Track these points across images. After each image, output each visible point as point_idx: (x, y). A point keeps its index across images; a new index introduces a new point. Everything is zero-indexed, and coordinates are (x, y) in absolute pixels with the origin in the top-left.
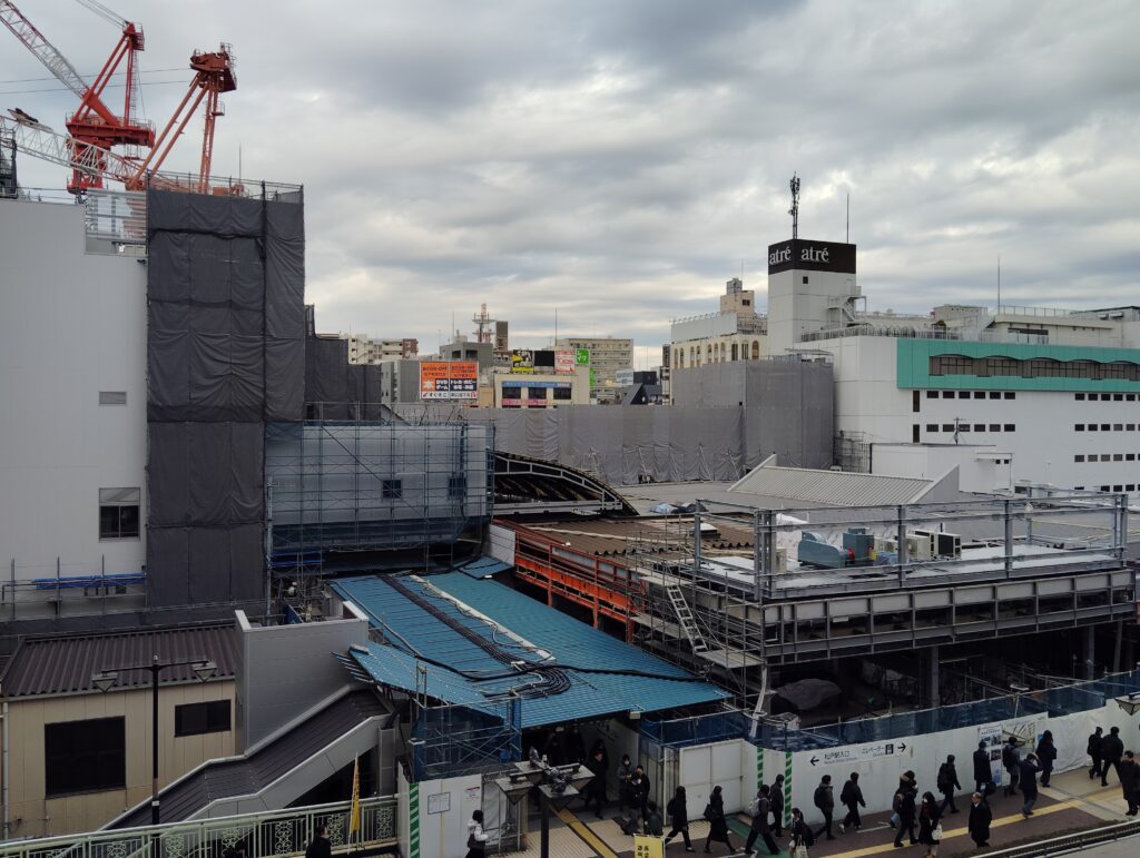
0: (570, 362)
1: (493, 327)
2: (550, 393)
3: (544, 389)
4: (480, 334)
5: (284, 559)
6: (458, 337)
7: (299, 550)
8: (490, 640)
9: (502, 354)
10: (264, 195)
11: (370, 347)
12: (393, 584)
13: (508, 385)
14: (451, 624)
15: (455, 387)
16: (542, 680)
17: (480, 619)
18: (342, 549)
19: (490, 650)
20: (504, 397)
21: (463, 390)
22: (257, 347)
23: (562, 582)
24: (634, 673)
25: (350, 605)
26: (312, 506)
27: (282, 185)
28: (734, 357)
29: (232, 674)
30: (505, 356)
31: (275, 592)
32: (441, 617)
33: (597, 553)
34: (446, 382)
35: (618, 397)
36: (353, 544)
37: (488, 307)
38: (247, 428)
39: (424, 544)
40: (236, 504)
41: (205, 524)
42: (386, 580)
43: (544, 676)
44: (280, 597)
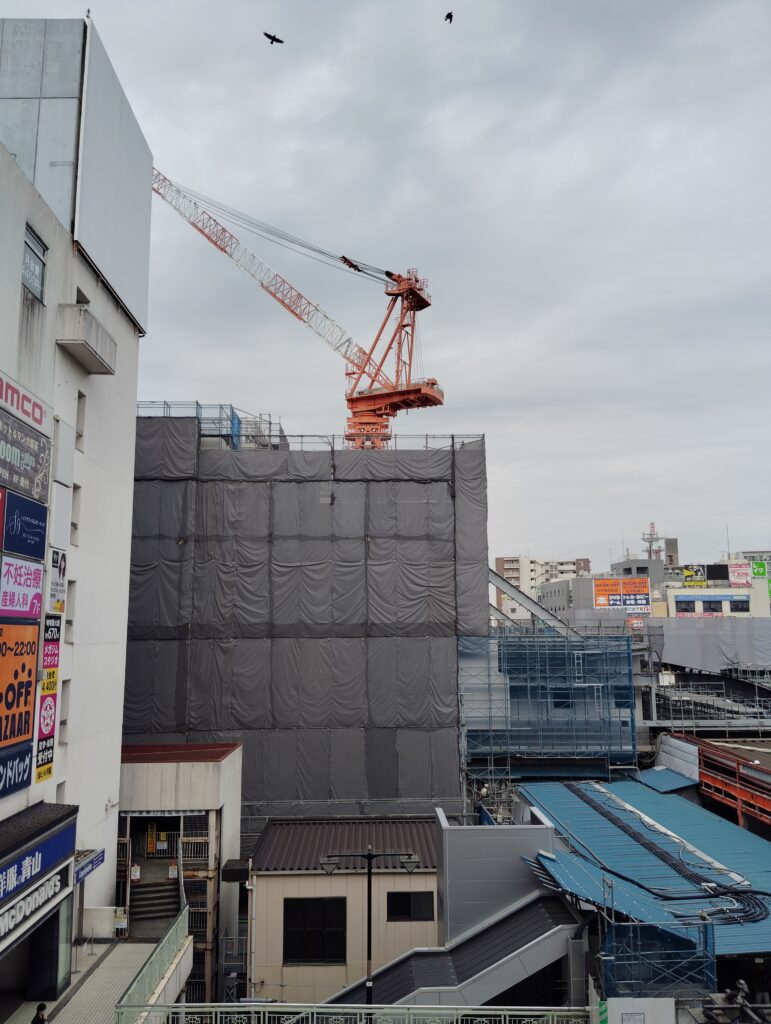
0: (746, 574)
1: (662, 544)
2: (726, 606)
3: (720, 602)
4: (650, 552)
5: (478, 761)
6: (628, 555)
7: (489, 754)
8: (677, 858)
9: (673, 569)
10: (453, 446)
11: (545, 568)
12: (576, 792)
13: (681, 599)
14: (636, 837)
15: (628, 602)
16: (737, 905)
17: (665, 834)
18: (528, 754)
19: (679, 867)
20: (678, 611)
21: (636, 604)
22: (449, 572)
23: (753, 802)
25: (535, 810)
26: (500, 714)
27: (468, 436)
29: (434, 867)
30: (676, 571)
31: (469, 792)
32: (625, 829)
34: (618, 597)
36: (538, 751)
37: (656, 526)
38: (443, 642)
39: (605, 754)
40: (435, 709)
41: (410, 726)
42: (568, 787)
43: (737, 900)
44: (474, 797)
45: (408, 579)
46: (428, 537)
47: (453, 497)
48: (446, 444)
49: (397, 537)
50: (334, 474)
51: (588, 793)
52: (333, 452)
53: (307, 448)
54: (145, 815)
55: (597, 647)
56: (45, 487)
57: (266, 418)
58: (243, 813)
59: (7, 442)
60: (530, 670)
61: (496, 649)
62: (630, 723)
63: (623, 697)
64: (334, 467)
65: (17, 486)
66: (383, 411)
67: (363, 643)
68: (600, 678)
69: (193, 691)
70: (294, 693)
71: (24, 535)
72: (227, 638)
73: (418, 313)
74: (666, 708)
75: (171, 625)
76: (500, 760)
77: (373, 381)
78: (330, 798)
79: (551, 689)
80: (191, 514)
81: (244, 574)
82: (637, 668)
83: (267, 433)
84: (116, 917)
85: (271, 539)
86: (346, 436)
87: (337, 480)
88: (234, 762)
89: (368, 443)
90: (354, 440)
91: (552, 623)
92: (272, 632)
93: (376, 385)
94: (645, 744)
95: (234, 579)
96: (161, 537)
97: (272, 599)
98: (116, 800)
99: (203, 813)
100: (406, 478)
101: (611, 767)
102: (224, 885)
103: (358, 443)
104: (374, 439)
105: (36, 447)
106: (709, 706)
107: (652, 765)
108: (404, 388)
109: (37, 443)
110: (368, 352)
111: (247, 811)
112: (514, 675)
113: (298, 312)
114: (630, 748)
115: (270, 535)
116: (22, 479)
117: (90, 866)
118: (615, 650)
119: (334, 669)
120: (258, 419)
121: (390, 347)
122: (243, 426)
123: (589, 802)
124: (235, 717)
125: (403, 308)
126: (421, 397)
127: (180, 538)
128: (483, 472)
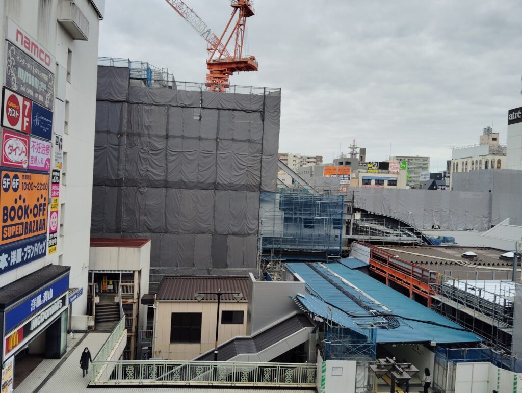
0: (397, 168)
2: (386, 183)
3: (383, 181)
4: (352, 154)
5: (266, 252)
6: (342, 155)
7: (271, 249)
8: (358, 298)
9: (362, 163)
10: (264, 93)
11: (301, 160)
12: (312, 267)
13: (365, 178)
14: (339, 288)
16: (385, 321)
17: (353, 288)
18: (291, 249)
19: (359, 303)
20: (363, 184)
23: (393, 275)
24: (433, 323)
25: (296, 275)
26: (278, 230)
27: (272, 88)
28: (487, 167)
31: (262, 265)
32: (334, 285)
33: (412, 262)
35: (421, 186)
36: (295, 248)
37: (356, 141)
38: (253, 194)
39: (326, 250)
40: (247, 226)
41: (234, 234)
42: (309, 265)
43: (386, 318)
44: (263, 268)
45: (238, 161)
46: (249, 141)
47: (263, 120)
48: (260, 92)
49: (233, 140)
50: (201, 104)
51: (317, 268)
52: (201, 92)
53: (188, 89)
54: (101, 272)
55: (327, 199)
56: (51, 101)
57: (166, 71)
58: (150, 273)
59: (32, 75)
60: (295, 209)
61: (279, 198)
62: (339, 237)
63: (337, 223)
64: (202, 100)
65: (37, 99)
66: (226, 72)
67: (213, 193)
68: (327, 215)
69: (125, 213)
70: (178, 216)
71: (41, 127)
72: (143, 187)
73: (247, 18)
74: (357, 230)
75: (113, 178)
76: (277, 252)
77: (221, 54)
78: (193, 267)
79: (304, 219)
80: (125, 121)
81: (152, 154)
82: (345, 210)
83: (166, 79)
84: (88, 320)
85: (167, 137)
86: (206, 84)
87: (203, 108)
88: (147, 248)
89: (217, 89)
90: (210, 86)
91: (306, 187)
92: (166, 185)
93: (223, 57)
94: (345, 246)
95: (148, 156)
96: (108, 132)
97: (167, 169)
98: (87, 264)
99: (132, 272)
100: (239, 109)
101: (329, 257)
102: (141, 306)
103: (212, 88)
104: (220, 86)
105: (47, 79)
106: (376, 230)
107: (347, 256)
108: (238, 60)
109: (47, 77)
110: (219, 38)
111: (152, 272)
112: (286, 212)
113: (181, 12)
114: (338, 248)
115: (167, 134)
116: (40, 95)
117: (76, 296)
118: (336, 201)
119: (198, 205)
120: (161, 71)
121: (231, 37)
122: (153, 74)
123: (318, 272)
124: (146, 226)
125: (240, 14)
126: (247, 66)
127: (119, 134)
128: (279, 108)
